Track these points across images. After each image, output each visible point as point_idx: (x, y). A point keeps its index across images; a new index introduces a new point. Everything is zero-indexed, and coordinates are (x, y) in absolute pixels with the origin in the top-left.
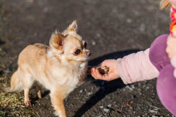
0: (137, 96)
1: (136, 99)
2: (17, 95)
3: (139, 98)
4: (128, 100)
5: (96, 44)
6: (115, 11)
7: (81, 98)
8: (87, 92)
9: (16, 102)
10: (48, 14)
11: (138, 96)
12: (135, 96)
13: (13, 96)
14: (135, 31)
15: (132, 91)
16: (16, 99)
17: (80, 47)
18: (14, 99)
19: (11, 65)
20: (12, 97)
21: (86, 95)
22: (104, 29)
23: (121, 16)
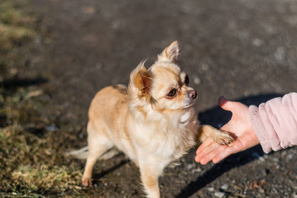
0: (271, 171)
1: (269, 175)
2: (68, 169)
3: (275, 173)
4: (257, 178)
5: (202, 82)
6: (232, 25)
7: (175, 174)
8: (185, 163)
9: (66, 180)
10: (119, 33)
11: (274, 172)
12: (268, 172)
13: (61, 170)
14: (267, 60)
15: (263, 162)
16: (66, 175)
17: (175, 84)
18: (63, 175)
19: (58, 118)
20: (59, 172)
21: (185, 169)
22: (215, 57)
23: (244, 35)
